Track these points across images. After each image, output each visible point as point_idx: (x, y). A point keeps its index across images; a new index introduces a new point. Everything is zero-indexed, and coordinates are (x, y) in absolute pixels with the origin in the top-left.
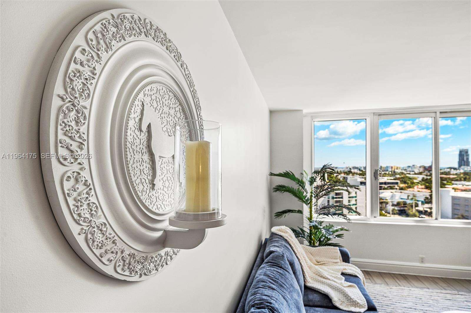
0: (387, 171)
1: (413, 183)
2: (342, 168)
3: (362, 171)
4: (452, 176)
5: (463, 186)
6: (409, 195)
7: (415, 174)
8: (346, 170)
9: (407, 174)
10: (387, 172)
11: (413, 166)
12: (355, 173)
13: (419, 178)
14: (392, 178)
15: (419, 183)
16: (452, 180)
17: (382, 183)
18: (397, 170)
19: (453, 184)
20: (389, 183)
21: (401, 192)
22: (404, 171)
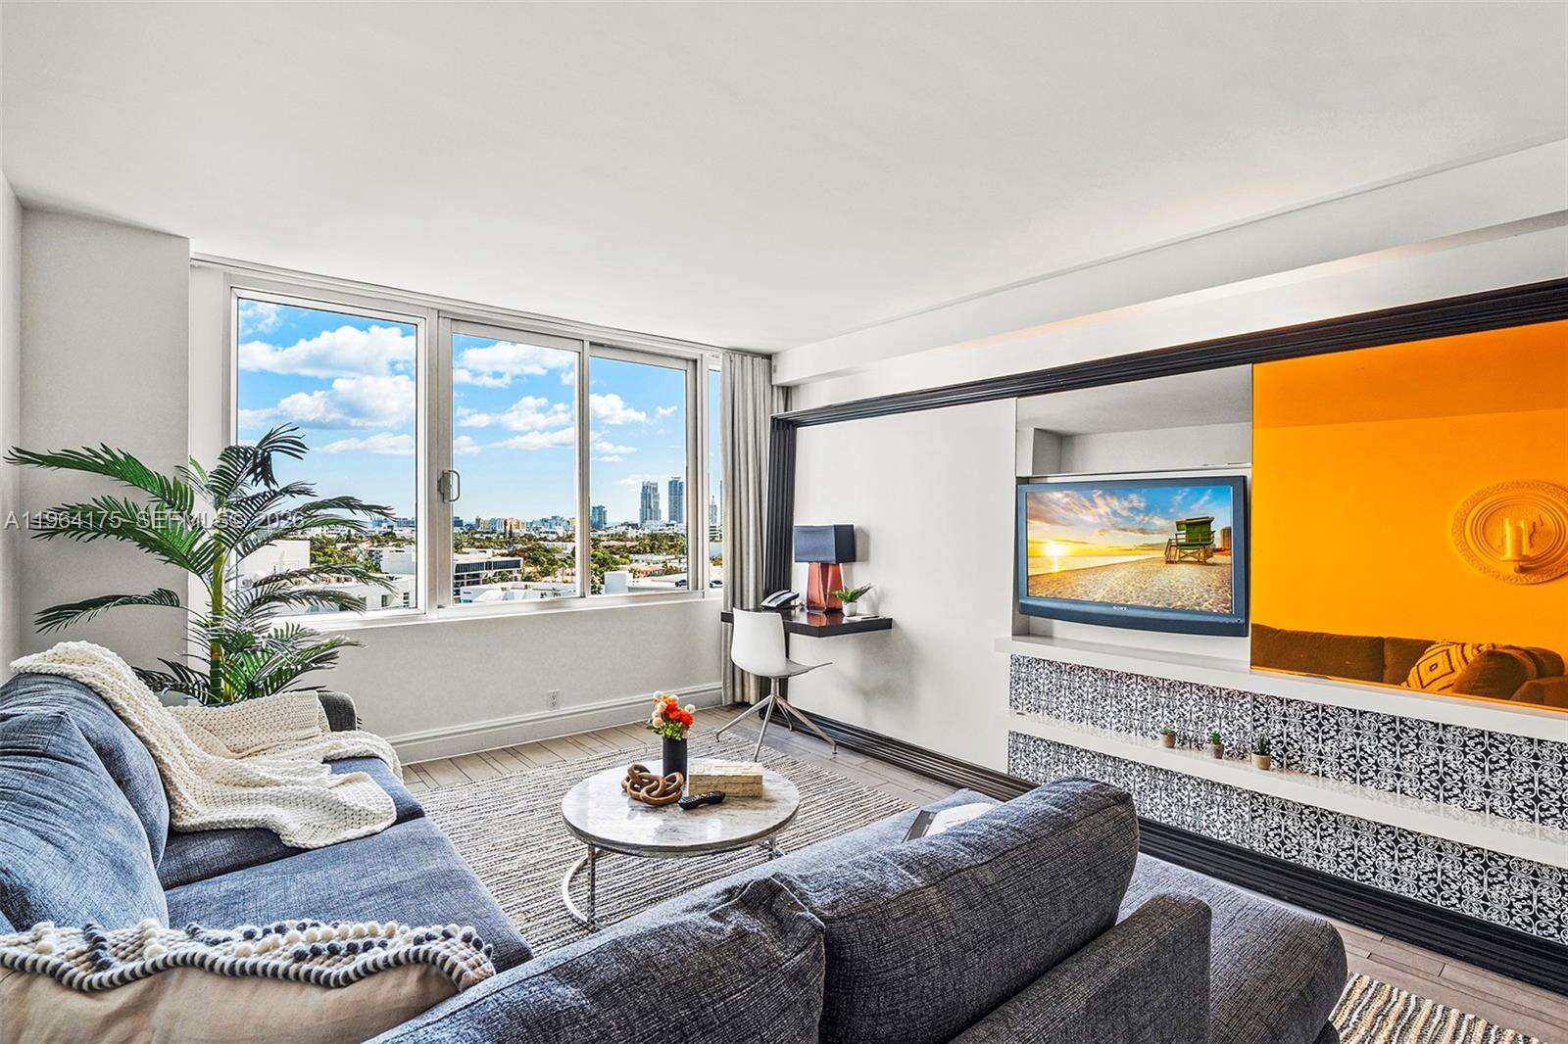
0: (494, 532)
1: (553, 562)
4: (629, 544)
5: (649, 564)
6: (543, 592)
7: (559, 539)
8: (377, 531)
10: (494, 536)
11: (554, 518)
13: (566, 549)
14: (504, 551)
15: (565, 561)
16: (630, 553)
17: (480, 566)
18: (517, 531)
19: (631, 561)
20: (497, 565)
21: (526, 587)
22: (533, 533)
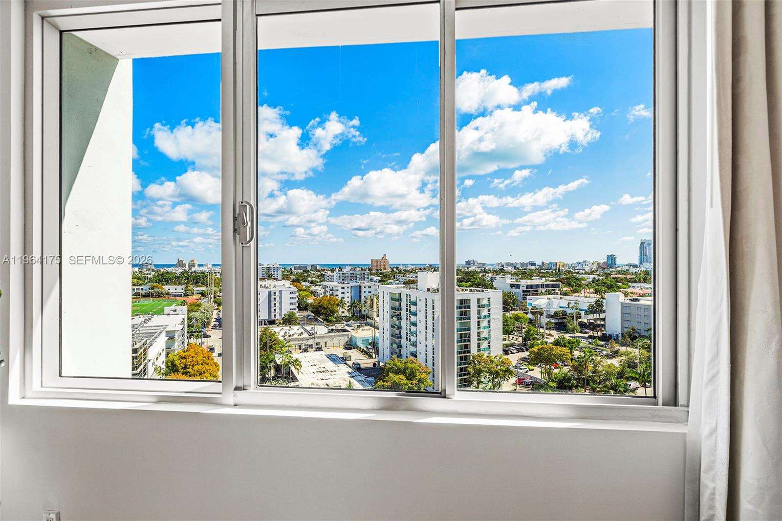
0: (551, 269)
1: (580, 286)
2: (492, 265)
3: (518, 269)
4: (628, 277)
5: (642, 289)
6: (569, 302)
7: (586, 273)
8: (497, 268)
9: (575, 273)
10: (550, 271)
11: (585, 261)
12: (508, 272)
13: (589, 279)
14: (554, 279)
15: (587, 285)
16: (629, 282)
17: (538, 286)
18: (563, 268)
19: (630, 287)
20: (548, 286)
21: (561, 298)
22: (571, 270)
